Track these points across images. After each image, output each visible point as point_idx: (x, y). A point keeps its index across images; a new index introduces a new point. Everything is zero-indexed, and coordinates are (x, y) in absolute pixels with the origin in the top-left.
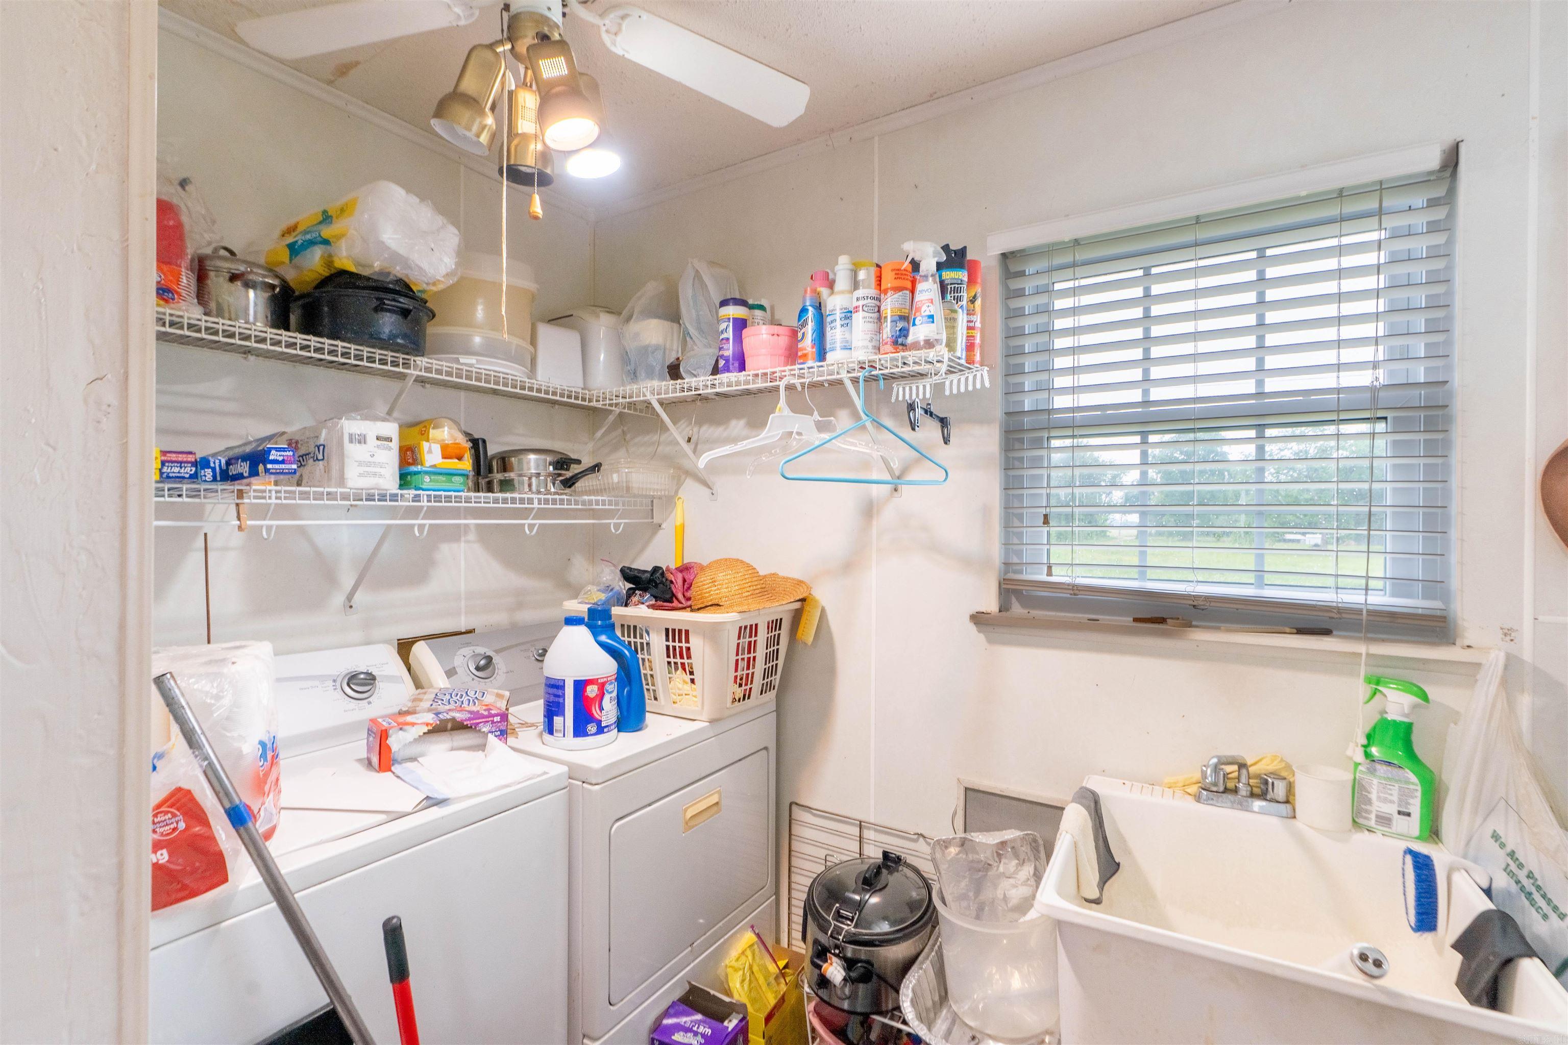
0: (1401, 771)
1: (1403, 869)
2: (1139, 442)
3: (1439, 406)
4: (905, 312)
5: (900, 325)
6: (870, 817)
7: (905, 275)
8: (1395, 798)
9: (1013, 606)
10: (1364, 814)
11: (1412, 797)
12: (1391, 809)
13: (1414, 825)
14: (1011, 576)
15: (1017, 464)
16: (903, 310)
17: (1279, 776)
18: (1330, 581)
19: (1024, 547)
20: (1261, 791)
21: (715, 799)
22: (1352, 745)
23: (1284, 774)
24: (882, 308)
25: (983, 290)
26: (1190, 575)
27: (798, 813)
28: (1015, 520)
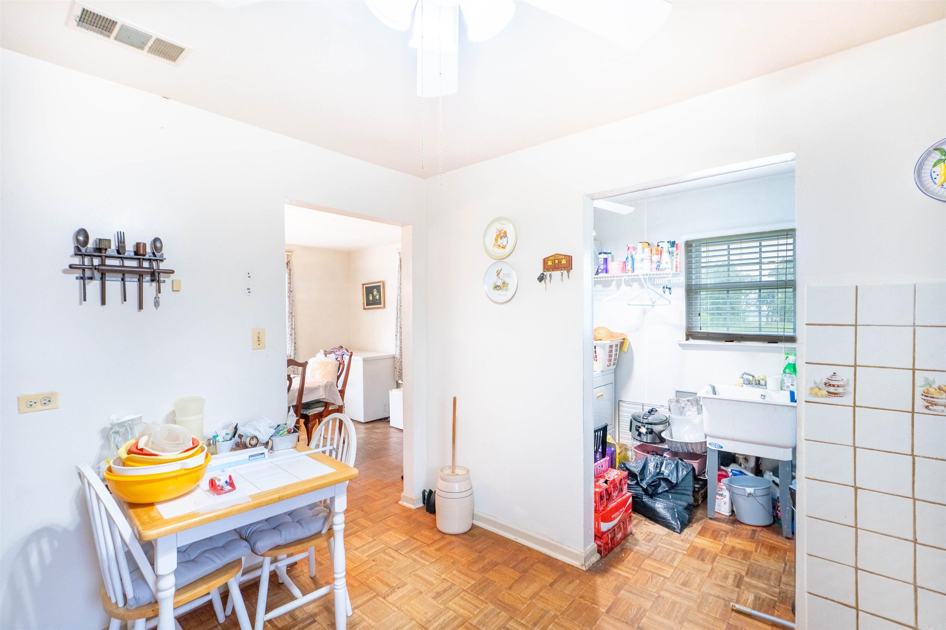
0: (792, 375)
4: (659, 260)
5: (658, 264)
6: (645, 402)
7: (659, 250)
8: (790, 381)
10: (783, 386)
11: (794, 381)
12: (790, 384)
13: (794, 387)
14: (689, 330)
15: (691, 299)
19: (693, 322)
20: (758, 383)
21: (602, 393)
22: (781, 370)
23: (764, 378)
24: (652, 259)
25: (680, 251)
27: (621, 403)
28: (690, 314)
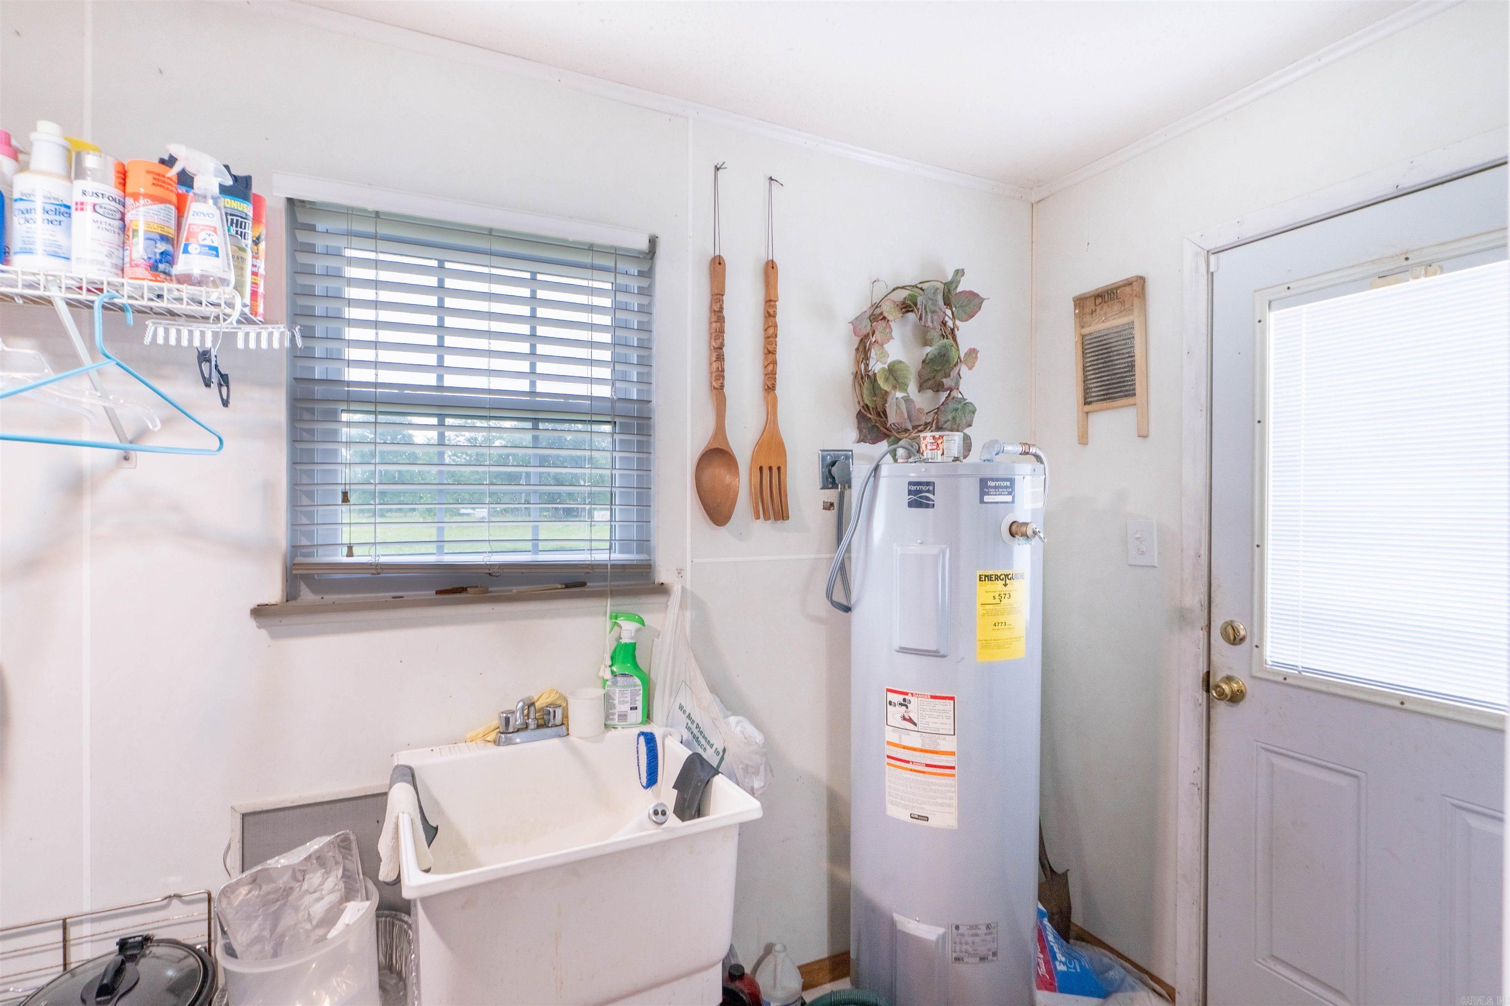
0: (632, 678)
1: (637, 747)
2: (436, 423)
3: (644, 418)
4: (170, 232)
5: (162, 247)
7: (169, 184)
8: (629, 699)
9: (302, 593)
10: (611, 717)
11: (638, 695)
12: (626, 708)
13: (637, 716)
14: (299, 560)
15: (306, 436)
16: (166, 229)
17: (556, 705)
18: (585, 545)
19: (315, 528)
20: (544, 722)
22: (603, 667)
23: (558, 702)
24: (128, 217)
25: (268, 233)
26: (485, 547)
28: (304, 498)
